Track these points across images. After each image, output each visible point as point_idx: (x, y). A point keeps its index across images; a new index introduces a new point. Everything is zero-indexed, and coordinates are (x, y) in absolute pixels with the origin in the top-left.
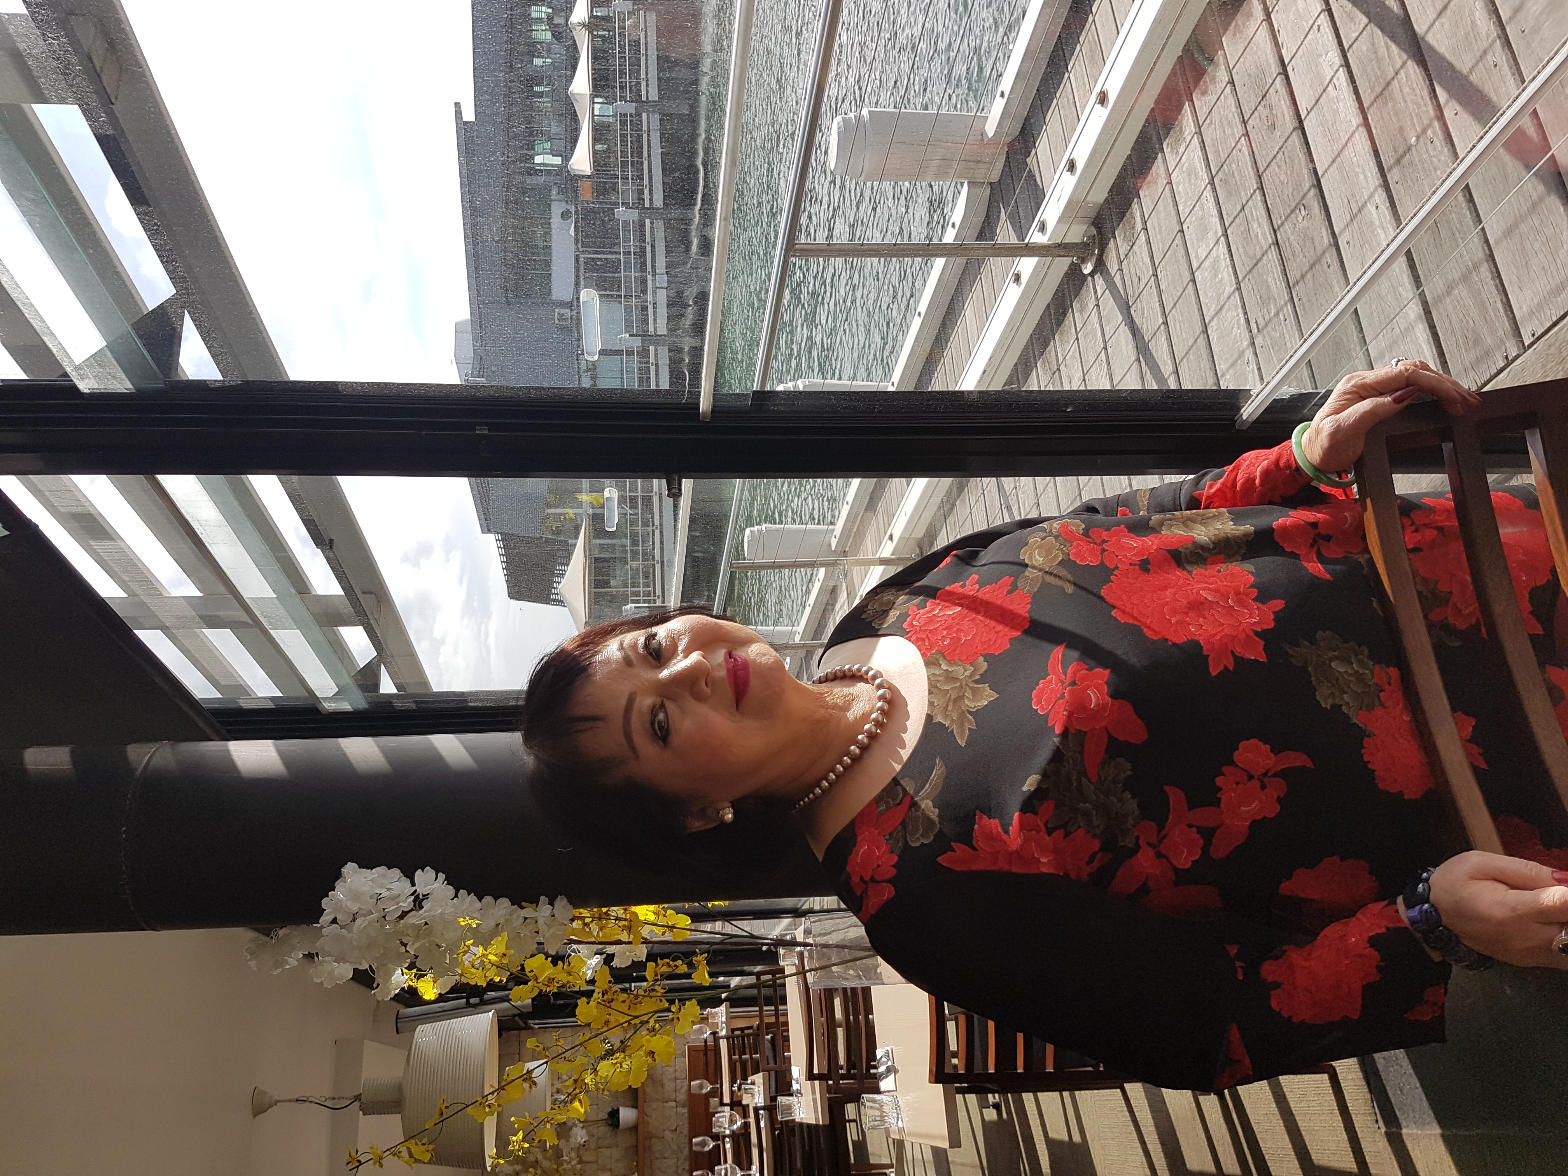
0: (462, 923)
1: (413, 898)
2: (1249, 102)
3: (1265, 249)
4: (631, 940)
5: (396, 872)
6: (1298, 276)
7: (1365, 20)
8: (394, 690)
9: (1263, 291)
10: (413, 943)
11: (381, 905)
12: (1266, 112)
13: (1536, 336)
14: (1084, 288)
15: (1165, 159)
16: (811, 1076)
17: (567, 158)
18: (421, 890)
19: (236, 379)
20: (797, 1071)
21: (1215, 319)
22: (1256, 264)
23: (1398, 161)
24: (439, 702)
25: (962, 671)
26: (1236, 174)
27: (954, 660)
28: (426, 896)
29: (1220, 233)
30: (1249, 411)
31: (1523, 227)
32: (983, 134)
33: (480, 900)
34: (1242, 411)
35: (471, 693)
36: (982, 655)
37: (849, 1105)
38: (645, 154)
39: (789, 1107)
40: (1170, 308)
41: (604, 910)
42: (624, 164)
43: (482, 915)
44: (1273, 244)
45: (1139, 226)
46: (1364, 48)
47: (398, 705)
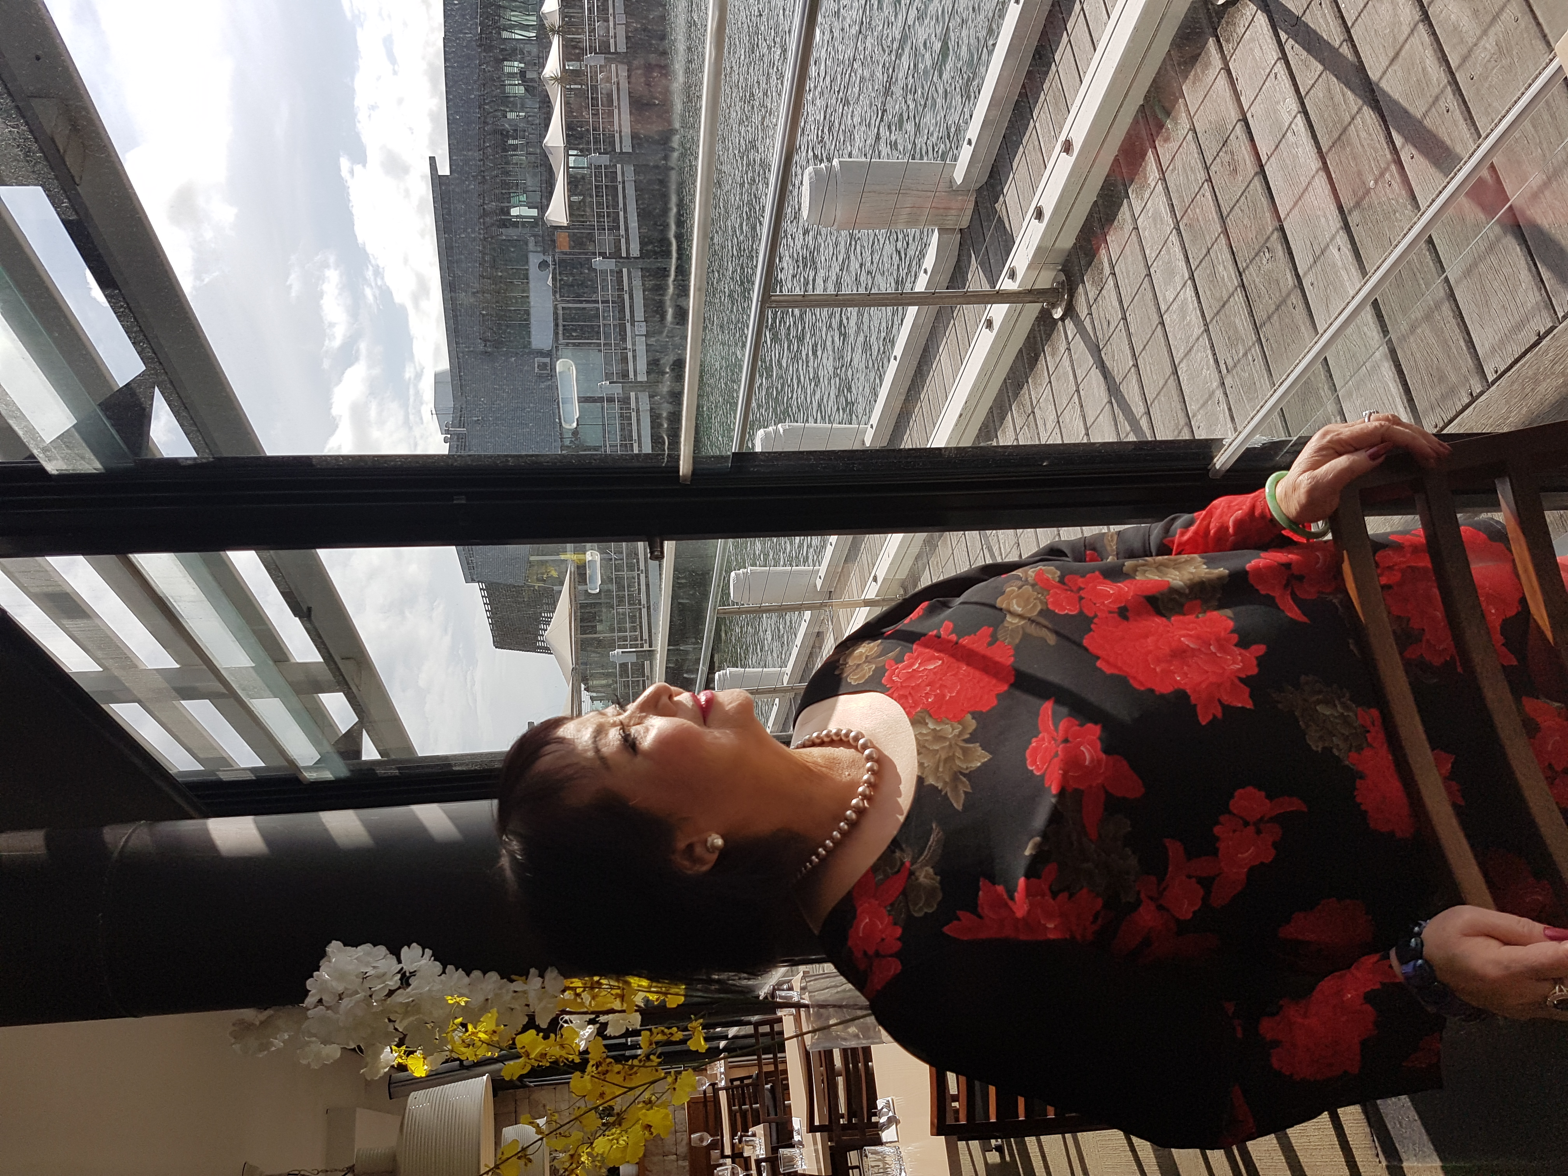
0: (450, 1002)
1: (399, 976)
2: (1211, 147)
3: (1231, 291)
4: (624, 1008)
5: (382, 950)
6: (1265, 317)
7: (1320, 68)
8: (376, 756)
9: (1231, 333)
10: (401, 1022)
11: (367, 985)
12: (1227, 158)
13: (1499, 372)
14: (1055, 332)
15: (1130, 205)
16: (812, 1129)
17: (543, 208)
18: (408, 967)
19: (208, 457)
20: (798, 1122)
21: (1185, 361)
22: (1223, 306)
23: (1358, 204)
24: (423, 767)
25: (950, 730)
26: (1200, 219)
27: (941, 718)
28: (413, 974)
29: (1187, 276)
30: (1222, 460)
31: (1482, 267)
32: (951, 181)
33: (468, 975)
34: (1215, 460)
35: (455, 756)
36: (969, 712)
37: (851, 1153)
38: (621, 205)
39: (791, 1159)
40: (1139, 350)
41: (596, 978)
42: (599, 215)
43: (470, 991)
44: (1239, 286)
45: (1107, 270)
46: (1321, 95)
47: (380, 771)
